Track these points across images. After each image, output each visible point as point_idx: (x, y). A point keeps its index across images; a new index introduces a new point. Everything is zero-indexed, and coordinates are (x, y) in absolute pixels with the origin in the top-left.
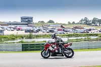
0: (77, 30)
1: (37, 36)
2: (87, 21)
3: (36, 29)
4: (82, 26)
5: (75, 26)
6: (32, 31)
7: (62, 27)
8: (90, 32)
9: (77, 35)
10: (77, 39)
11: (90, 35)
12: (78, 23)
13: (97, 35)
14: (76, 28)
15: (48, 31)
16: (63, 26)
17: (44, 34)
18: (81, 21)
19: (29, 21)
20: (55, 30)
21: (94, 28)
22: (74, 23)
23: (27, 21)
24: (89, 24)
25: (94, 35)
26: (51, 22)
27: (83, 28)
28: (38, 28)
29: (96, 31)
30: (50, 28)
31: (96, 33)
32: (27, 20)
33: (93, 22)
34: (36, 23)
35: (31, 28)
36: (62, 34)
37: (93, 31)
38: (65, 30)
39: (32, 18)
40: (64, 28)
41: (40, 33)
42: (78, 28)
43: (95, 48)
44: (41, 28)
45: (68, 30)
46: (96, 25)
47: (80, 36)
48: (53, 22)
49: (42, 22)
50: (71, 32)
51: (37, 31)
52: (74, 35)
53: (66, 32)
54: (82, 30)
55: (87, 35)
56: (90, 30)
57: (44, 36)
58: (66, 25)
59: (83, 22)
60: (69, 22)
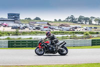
0: (63, 27)
1: (23, 33)
2: (73, 19)
3: (22, 26)
4: (68, 23)
5: (61, 23)
6: (19, 28)
7: (48, 24)
8: (76, 30)
9: (63, 33)
10: (63, 37)
11: (76, 33)
12: (64, 21)
13: (82, 33)
14: (62, 25)
15: (34, 28)
16: (50, 23)
17: (30, 31)
18: (67, 18)
20: (41, 28)
21: (80, 26)
22: (60, 20)
24: (76, 22)
25: (80, 33)
26: (37, 19)
28: (24, 25)
29: (82, 29)
30: (36, 25)
31: (81, 31)
32: (14, 17)
33: (79, 20)
34: (23, 20)
35: (18, 25)
37: (79, 29)
38: (51, 27)
39: (19, 15)
40: (50, 25)
41: (26, 30)
43: (81, 46)
44: (28, 25)
45: (54, 27)
46: (82, 23)
47: (66, 33)
48: (40, 19)
49: (29, 19)
50: (57, 29)
51: (24, 28)
52: (60, 33)
53: (53, 29)
54: (68, 28)
55: (73, 33)
56: (76, 28)
57: (30, 33)
58: (52, 22)
59: (69, 20)
60: (55, 20)
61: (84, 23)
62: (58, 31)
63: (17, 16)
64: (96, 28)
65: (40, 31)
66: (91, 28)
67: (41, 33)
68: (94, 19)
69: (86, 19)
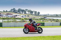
2: (15, 10)
4: (12, 13)
5: (7, 13)
9: (8, 19)
10: (8, 21)
11: (16, 19)
12: (9, 11)
13: (20, 19)
22: (7, 11)
24: (16, 12)
29: (20, 16)
31: (20, 18)
33: (18, 11)
37: (18, 17)
40: (1, 14)
42: (9, 14)
46: (20, 13)
52: (6, 18)
53: (2, 16)
54: (11, 16)
56: (16, 16)
58: (2, 12)
59: (12, 11)
60: (4, 11)
61: (21, 13)
62: (6, 17)
64: (29, 16)
66: (26, 16)
68: (27, 11)
69: (23, 11)
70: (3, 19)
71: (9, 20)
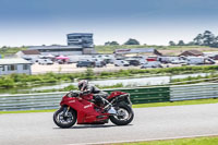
0: (189, 57)
1: (103, 74)
2: (210, 39)
3: (100, 60)
4: (199, 49)
5: (184, 49)
6: (93, 64)
7: (156, 52)
8: (217, 62)
9: (189, 70)
10: (190, 79)
12: (191, 44)
14: (187, 53)
15: (126, 63)
16: (160, 51)
17: (118, 69)
18: (197, 38)
19: (85, 42)
20: (142, 61)
22: (181, 43)
23: (81, 43)
24: (215, 46)
26: (132, 42)
27: (202, 55)
28: (104, 57)
30: (130, 56)
32: (80, 40)
34: (100, 47)
35: (90, 58)
36: (158, 69)
38: (163, 58)
39: (90, 36)
40: (160, 54)
41: (109, 67)
42: (191, 54)
44: (112, 57)
45: (170, 59)
48: (137, 43)
49: (114, 43)
50: (177, 63)
51: (104, 64)
52: (182, 70)
53: (166, 63)
54: (200, 59)
56: (217, 58)
57: (118, 74)
58: (164, 48)
59: (202, 41)
60: (171, 42)
62: (180, 66)
63: (86, 39)
65: (138, 68)
67: (142, 72)
70: (172, 72)
71: (192, 76)
